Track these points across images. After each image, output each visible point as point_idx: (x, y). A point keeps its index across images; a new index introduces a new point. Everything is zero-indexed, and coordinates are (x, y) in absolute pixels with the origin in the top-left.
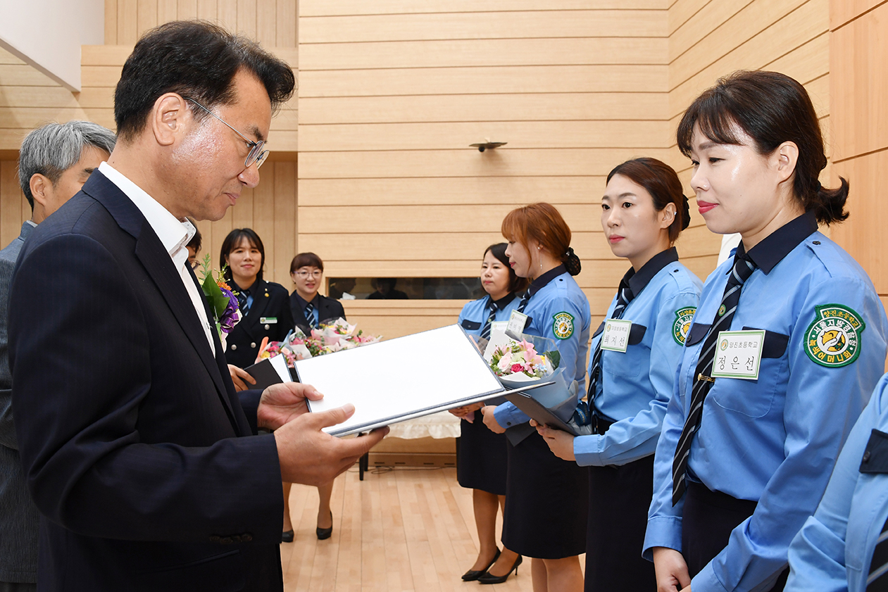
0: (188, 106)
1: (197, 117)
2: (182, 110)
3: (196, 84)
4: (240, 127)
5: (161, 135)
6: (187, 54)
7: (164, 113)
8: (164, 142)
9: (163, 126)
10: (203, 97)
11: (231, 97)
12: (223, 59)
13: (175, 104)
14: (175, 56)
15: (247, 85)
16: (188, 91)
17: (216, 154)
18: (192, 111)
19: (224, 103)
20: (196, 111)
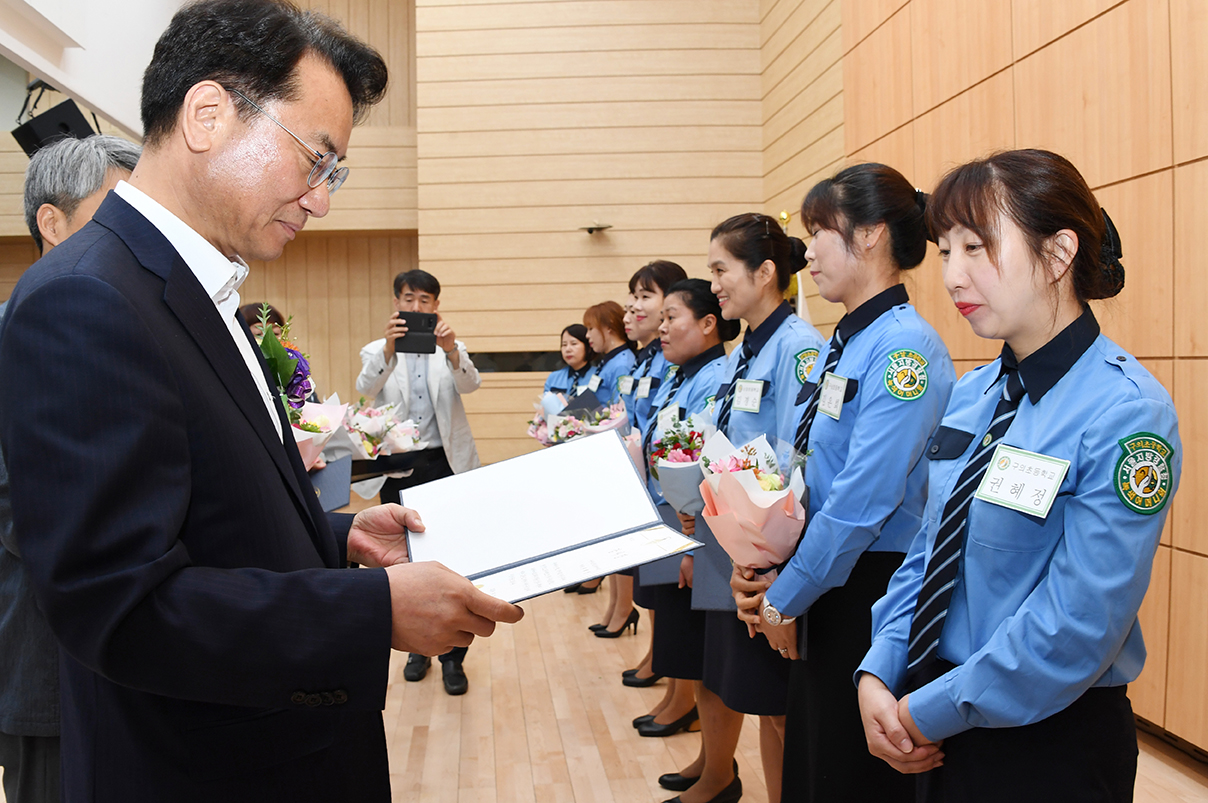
0: (230, 100)
1: (241, 116)
2: (223, 105)
3: (242, 70)
4: (302, 133)
5: (194, 138)
6: (236, 31)
7: (198, 108)
8: (197, 147)
9: (196, 126)
10: (251, 89)
11: (291, 90)
12: (282, 38)
13: (214, 96)
14: (218, 32)
15: (316, 77)
16: (232, 79)
17: (267, 166)
18: (236, 106)
19: (281, 98)
20: (241, 108)
